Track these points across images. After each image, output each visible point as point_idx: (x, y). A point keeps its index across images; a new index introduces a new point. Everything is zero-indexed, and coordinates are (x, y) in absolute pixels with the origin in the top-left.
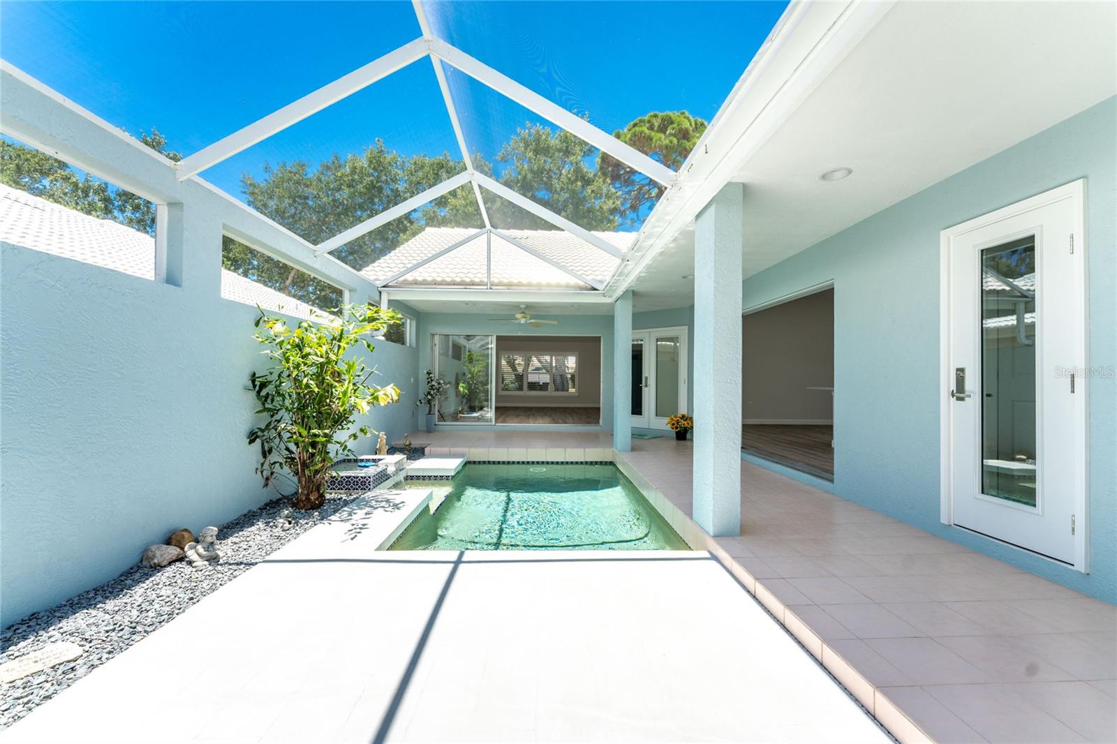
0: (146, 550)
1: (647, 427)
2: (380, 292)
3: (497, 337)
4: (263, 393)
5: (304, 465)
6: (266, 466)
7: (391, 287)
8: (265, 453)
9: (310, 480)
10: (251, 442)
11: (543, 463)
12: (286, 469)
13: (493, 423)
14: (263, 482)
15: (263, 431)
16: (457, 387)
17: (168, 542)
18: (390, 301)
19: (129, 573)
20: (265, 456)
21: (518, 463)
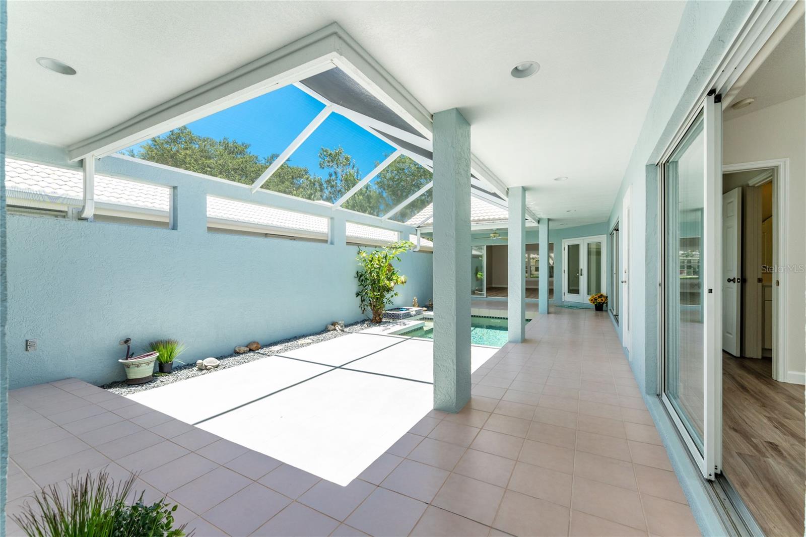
0: (327, 326)
1: (582, 302)
2: (417, 230)
3: (487, 246)
4: (361, 279)
5: (374, 306)
6: (362, 306)
7: (421, 227)
8: (363, 301)
9: (376, 312)
10: (357, 296)
11: (499, 318)
12: (369, 307)
13: (485, 296)
14: (362, 312)
15: (360, 292)
16: (476, 275)
17: (332, 325)
18: (421, 234)
19: (323, 331)
20: (362, 303)
21: (485, 317)
